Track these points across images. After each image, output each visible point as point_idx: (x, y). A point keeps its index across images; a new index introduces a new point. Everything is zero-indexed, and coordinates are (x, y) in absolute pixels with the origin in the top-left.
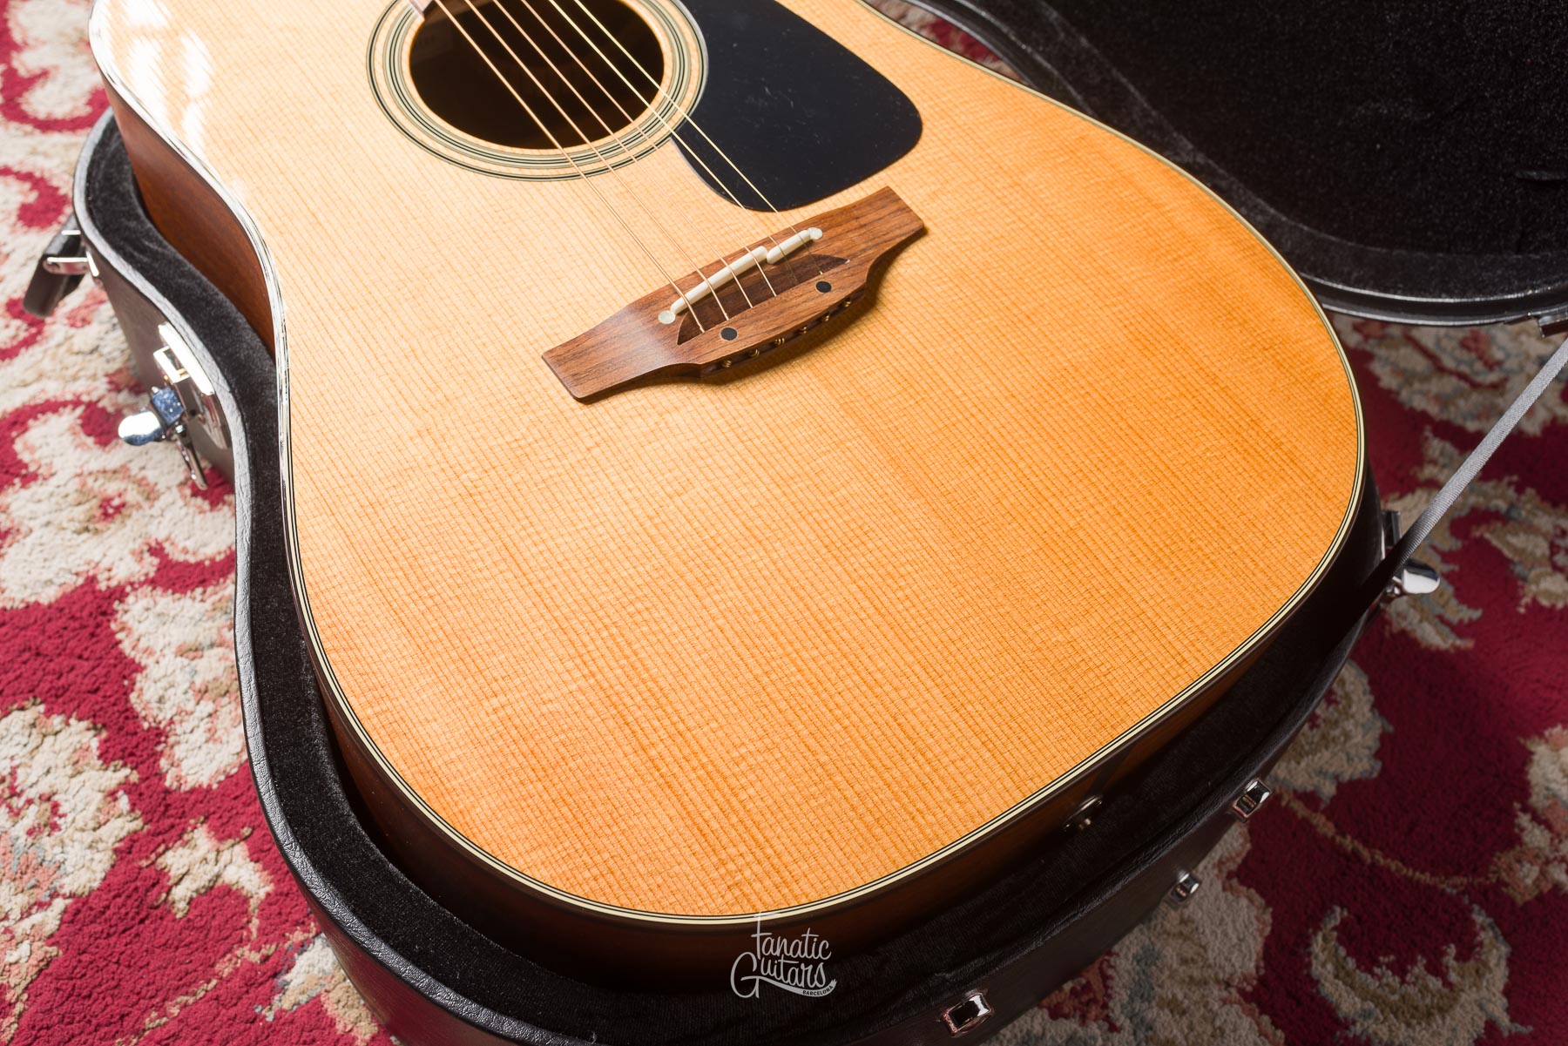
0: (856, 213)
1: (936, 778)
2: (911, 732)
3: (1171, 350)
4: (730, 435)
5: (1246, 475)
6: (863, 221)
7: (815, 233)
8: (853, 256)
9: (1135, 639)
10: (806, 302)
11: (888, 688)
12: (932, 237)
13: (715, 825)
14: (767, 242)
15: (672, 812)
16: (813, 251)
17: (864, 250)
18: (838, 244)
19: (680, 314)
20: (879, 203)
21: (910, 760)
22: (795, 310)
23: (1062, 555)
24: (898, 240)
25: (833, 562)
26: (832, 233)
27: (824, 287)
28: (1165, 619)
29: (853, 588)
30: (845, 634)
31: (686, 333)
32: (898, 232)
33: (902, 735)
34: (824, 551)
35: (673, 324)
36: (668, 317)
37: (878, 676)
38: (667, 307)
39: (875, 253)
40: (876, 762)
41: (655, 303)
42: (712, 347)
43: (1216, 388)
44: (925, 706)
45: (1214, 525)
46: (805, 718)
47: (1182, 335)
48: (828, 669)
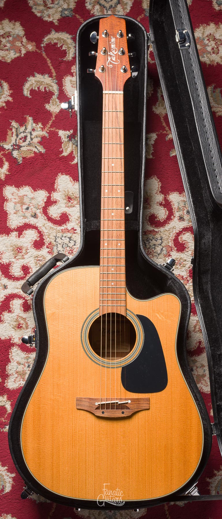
0: (140, 400)
1: (85, 490)
2: (86, 482)
3: (169, 452)
4: (94, 427)
5: (162, 478)
6: (140, 402)
7: (129, 402)
8: (132, 409)
9: (125, 490)
10: (118, 413)
11: (88, 475)
12: (149, 411)
13: (55, 478)
14: (121, 399)
15: (51, 473)
16: (127, 405)
17: (135, 409)
18: (132, 406)
19: (99, 404)
20: (145, 400)
21: (83, 486)
22: (115, 414)
23: (125, 473)
24: (143, 409)
25: (93, 454)
26: (132, 403)
27: (123, 413)
28: (132, 490)
29: (93, 459)
30: (87, 465)
31: (98, 408)
32: (144, 407)
33: (85, 482)
34: (93, 452)
35: (97, 406)
36: (97, 404)
37: (88, 473)
38: (98, 402)
39: (136, 410)
40: (79, 484)
41: (97, 400)
42: (99, 413)
43: (171, 462)
44: (90, 480)
45: (151, 482)
46: (75, 472)
47: (173, 451)
48: (82, 468)
